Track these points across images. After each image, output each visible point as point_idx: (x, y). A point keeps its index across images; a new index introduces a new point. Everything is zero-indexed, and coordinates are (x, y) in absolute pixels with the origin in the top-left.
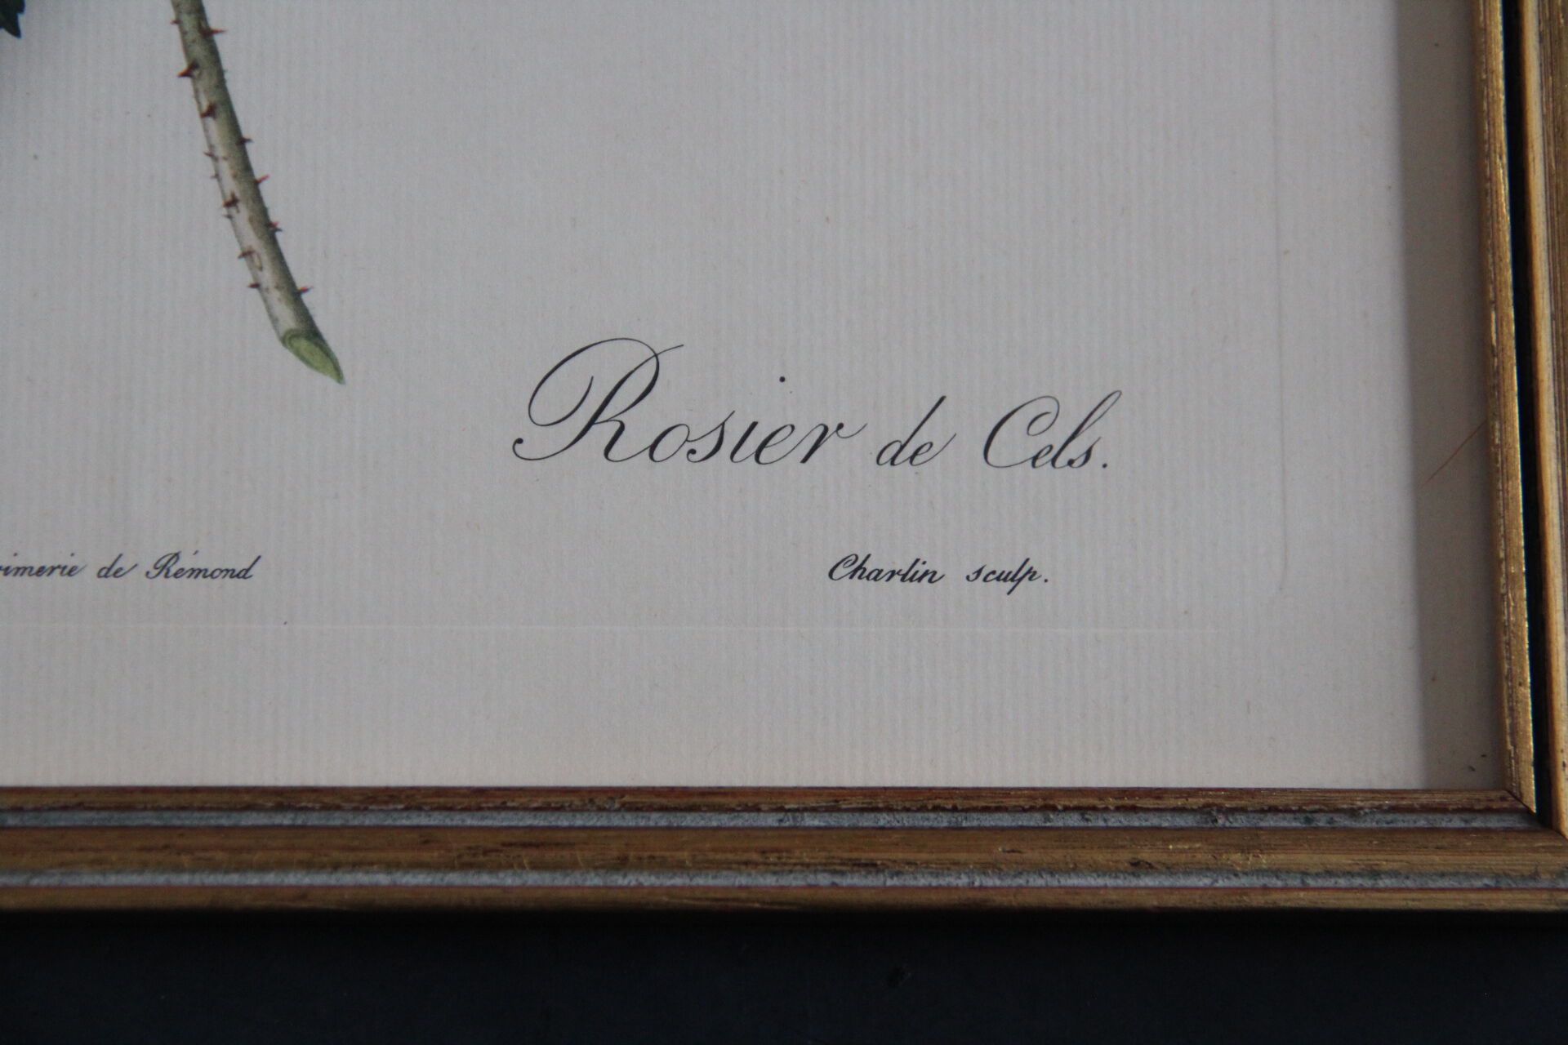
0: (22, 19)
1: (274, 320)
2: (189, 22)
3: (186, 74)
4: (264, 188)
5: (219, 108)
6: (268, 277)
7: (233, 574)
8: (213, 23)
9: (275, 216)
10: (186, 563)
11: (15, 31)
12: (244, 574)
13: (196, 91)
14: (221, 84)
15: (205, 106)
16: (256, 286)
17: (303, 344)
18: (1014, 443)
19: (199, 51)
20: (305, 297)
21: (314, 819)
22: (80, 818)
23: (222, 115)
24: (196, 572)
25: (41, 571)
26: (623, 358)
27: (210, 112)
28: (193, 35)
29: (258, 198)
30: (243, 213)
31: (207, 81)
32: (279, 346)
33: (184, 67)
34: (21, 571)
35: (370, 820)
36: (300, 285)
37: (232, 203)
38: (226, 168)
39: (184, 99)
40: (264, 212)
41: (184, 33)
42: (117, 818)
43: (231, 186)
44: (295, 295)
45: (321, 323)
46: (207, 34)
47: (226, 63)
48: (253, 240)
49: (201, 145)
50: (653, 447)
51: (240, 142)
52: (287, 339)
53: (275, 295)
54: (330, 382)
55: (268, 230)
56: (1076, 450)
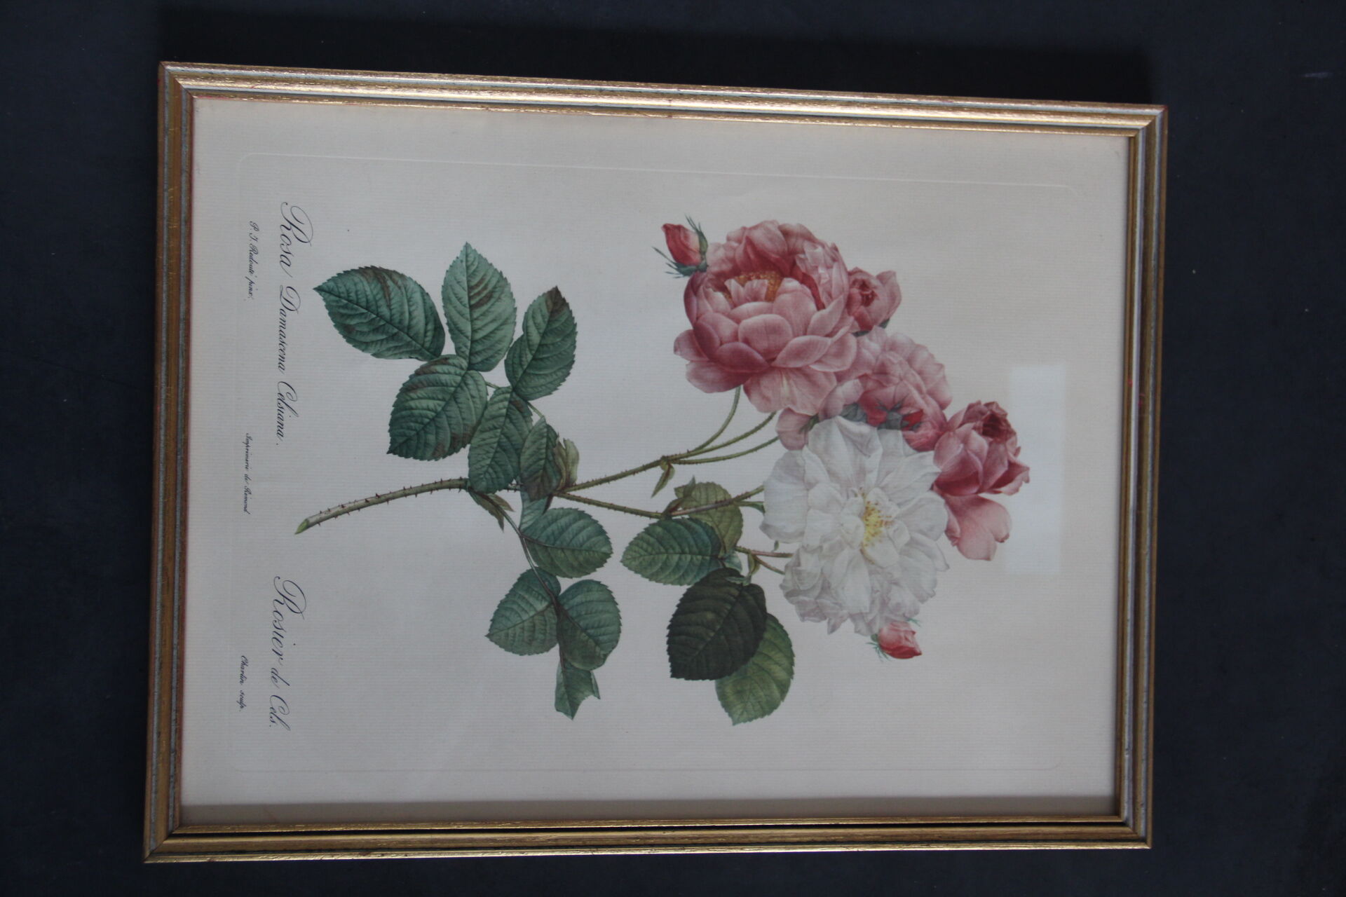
0: (391, 455)
1: (311, 517)
2: (391, 496)
3: (377, 495)
4: (346, 515)
5: (368, 503)
6: (323, 515)
7: (246, 507)
8: (390, 502)
9: (339, 517)
10: (249, 496)
11: (388, 453)
12: (245, 510)
13: (372, 498)
14: (374, 504)
15: (369, 500)
16: (321, 512)
17: (305, 524)
18: (277, 703)
19: (383, 498)
20: (318, 525)
21: (178, 530)
22: (179, 473)
23: (366, 504)
24: (246, 498)
25: (247, 460)
26: (301, 605)
27: (367, 501)
28: (387, 497)
29: (344, 513)
30: (340, 509)
31: (375, 500)
32: (305, 518)
33: (379, 494)
34: (247, 455)
35: (178, 544)
36: (321, 524)
37: (343, 506)
38: (352, 505)
39: (370, 494)
40: (340, 514)
41: (388, 494)
42: (179, 482)
43: (347, 506)
44: (318, 522)
45: (311, 528)
46: (387, 500)
47: (380, 505)
48: (333, 512)
49: (358, 499)
50: (277, 612)
51: (359, 508)
52: (307, 520)
53: (318, 517)
54: (296, 530)
55: (336, 516)
56: (275, 719)
